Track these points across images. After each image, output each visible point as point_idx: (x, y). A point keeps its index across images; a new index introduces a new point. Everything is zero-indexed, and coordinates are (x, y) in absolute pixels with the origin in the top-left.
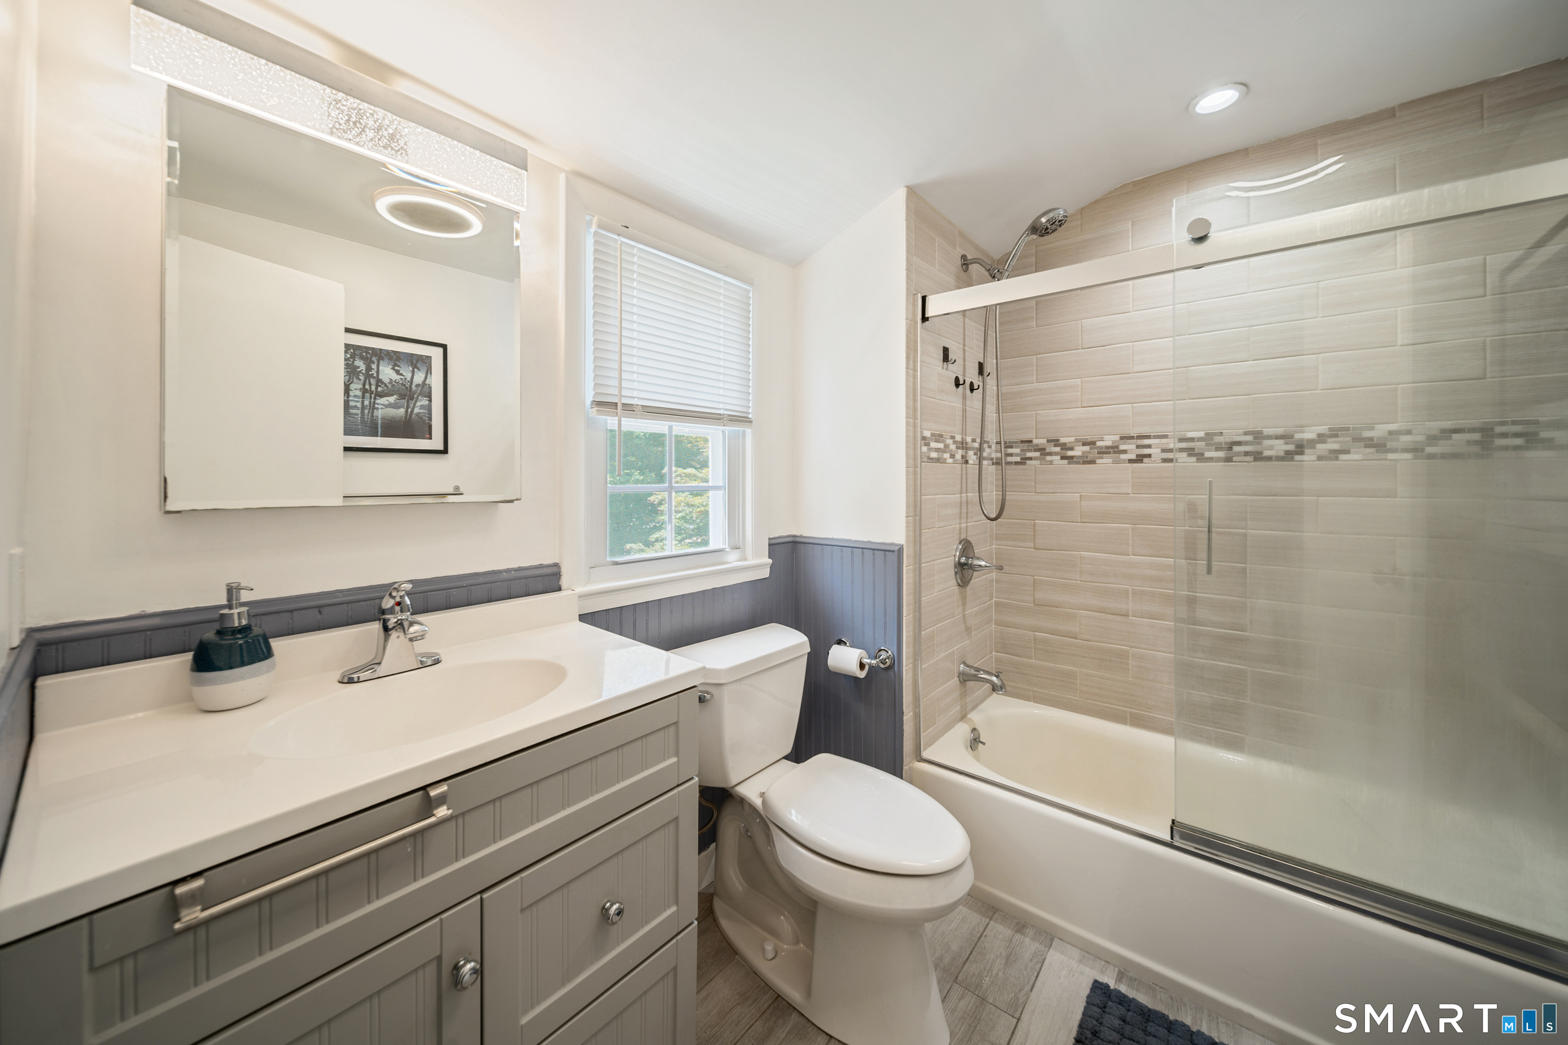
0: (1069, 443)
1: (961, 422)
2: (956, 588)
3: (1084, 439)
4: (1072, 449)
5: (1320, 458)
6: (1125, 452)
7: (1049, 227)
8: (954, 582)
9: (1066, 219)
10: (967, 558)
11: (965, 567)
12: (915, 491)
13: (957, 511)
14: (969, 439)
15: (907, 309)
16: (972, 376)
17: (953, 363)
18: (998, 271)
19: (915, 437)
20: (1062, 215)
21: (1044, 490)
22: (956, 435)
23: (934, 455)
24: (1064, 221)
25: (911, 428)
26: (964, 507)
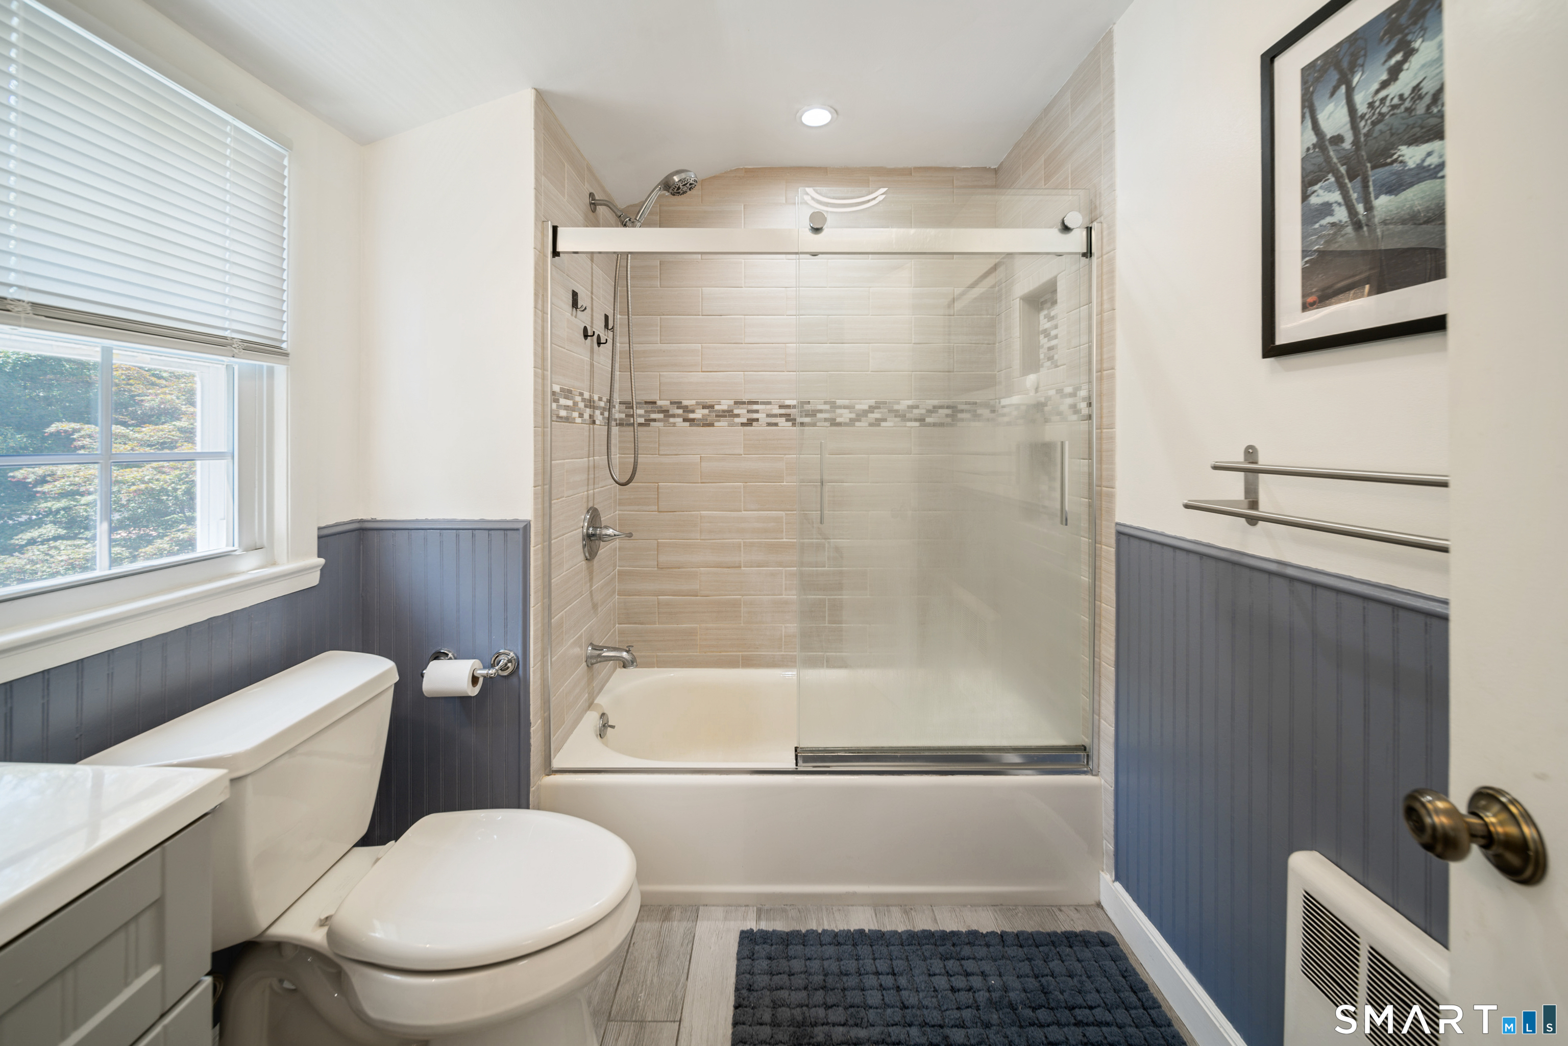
0: (691, 405)
1: (589, 378)
2: (584, 562)
3: (703, 402)
4: (693, 412)
5: (871, 425)
6: (738, 416)
7: (681, 187)
8: (582, 557)
9: (695, 183)
10: (595, 528)
11: (592, 538)
12: (544, 455)
13: (585, 476)
14: (596, 398)
15: (535, 237)
16: (598, 328)
17: (583, 311)
18: (630, 220)
19: (544, 391)
20: (693, 179)
21: (668, 452)
22: (584, 392)
23: (563, 413)
24: (693, 185)
25: (540, 381)
26: (591, 472)
